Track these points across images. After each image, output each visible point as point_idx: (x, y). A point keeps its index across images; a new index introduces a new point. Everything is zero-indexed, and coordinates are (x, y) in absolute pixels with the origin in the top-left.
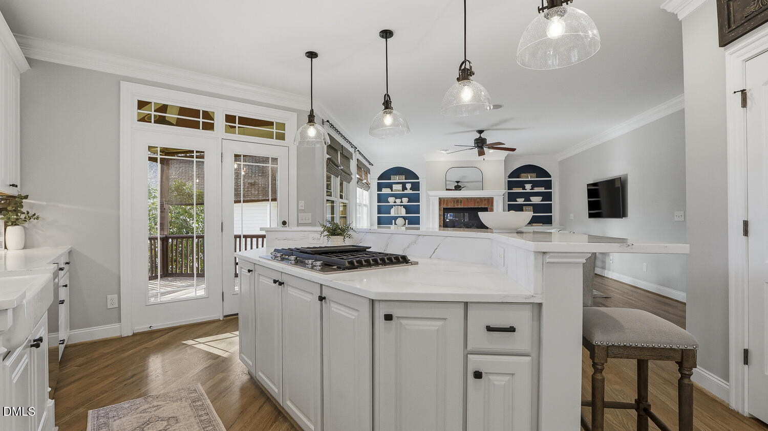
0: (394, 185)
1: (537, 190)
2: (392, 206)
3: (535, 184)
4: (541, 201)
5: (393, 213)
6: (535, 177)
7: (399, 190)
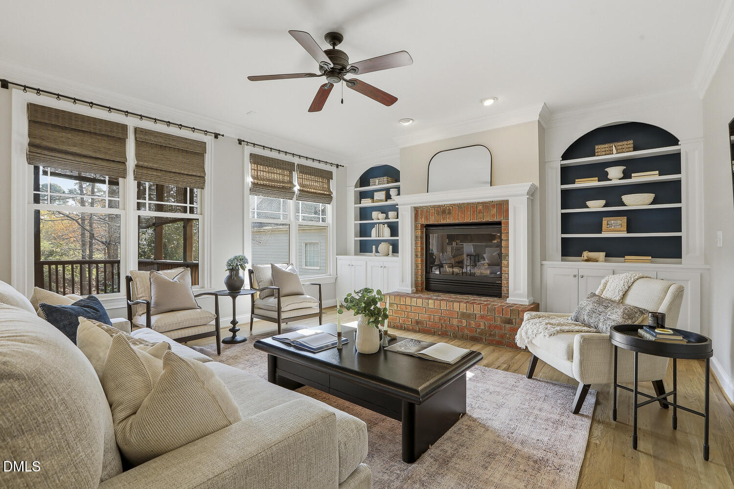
0: (375, 193)
1: (638, 178)
2: (373, 225)
3: (631, 166)
4: (652, 204)
5: (374, 236)
6: (632, 149)
7: (381, 201)
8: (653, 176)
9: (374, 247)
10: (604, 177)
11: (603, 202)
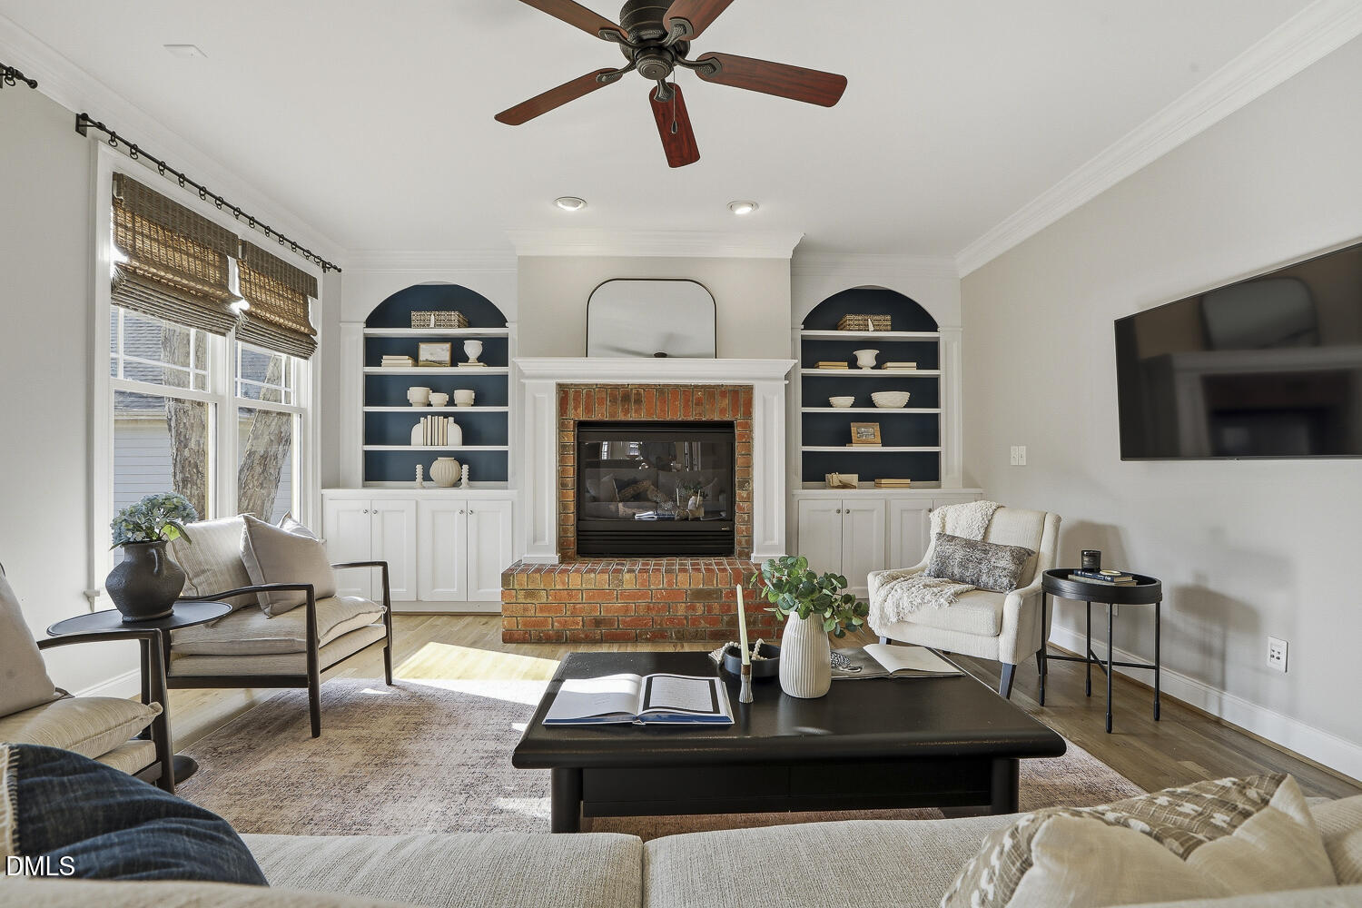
0: (423, 347)
1: (894, 369)
2: (415, 418)
3: (888, 351)
4: (907, 407)
5: (419, 439)
6: (889, 328)
7: (440, 364)
8: (908, 369)
9: (419, 468)
10: (853, 363)
11: (851, 399)
